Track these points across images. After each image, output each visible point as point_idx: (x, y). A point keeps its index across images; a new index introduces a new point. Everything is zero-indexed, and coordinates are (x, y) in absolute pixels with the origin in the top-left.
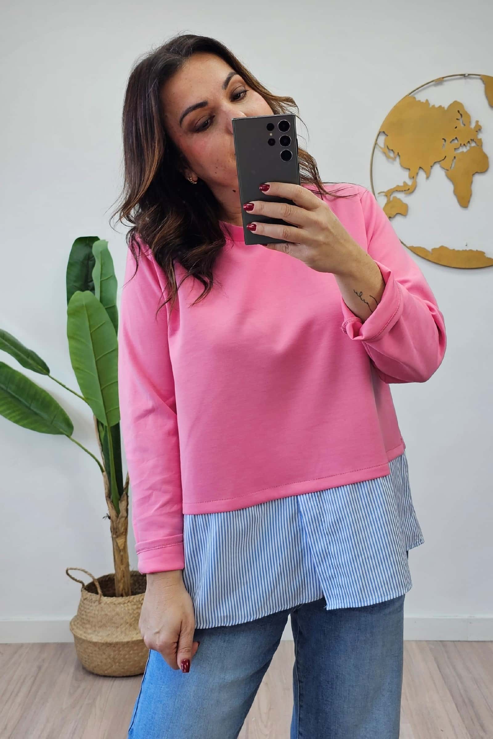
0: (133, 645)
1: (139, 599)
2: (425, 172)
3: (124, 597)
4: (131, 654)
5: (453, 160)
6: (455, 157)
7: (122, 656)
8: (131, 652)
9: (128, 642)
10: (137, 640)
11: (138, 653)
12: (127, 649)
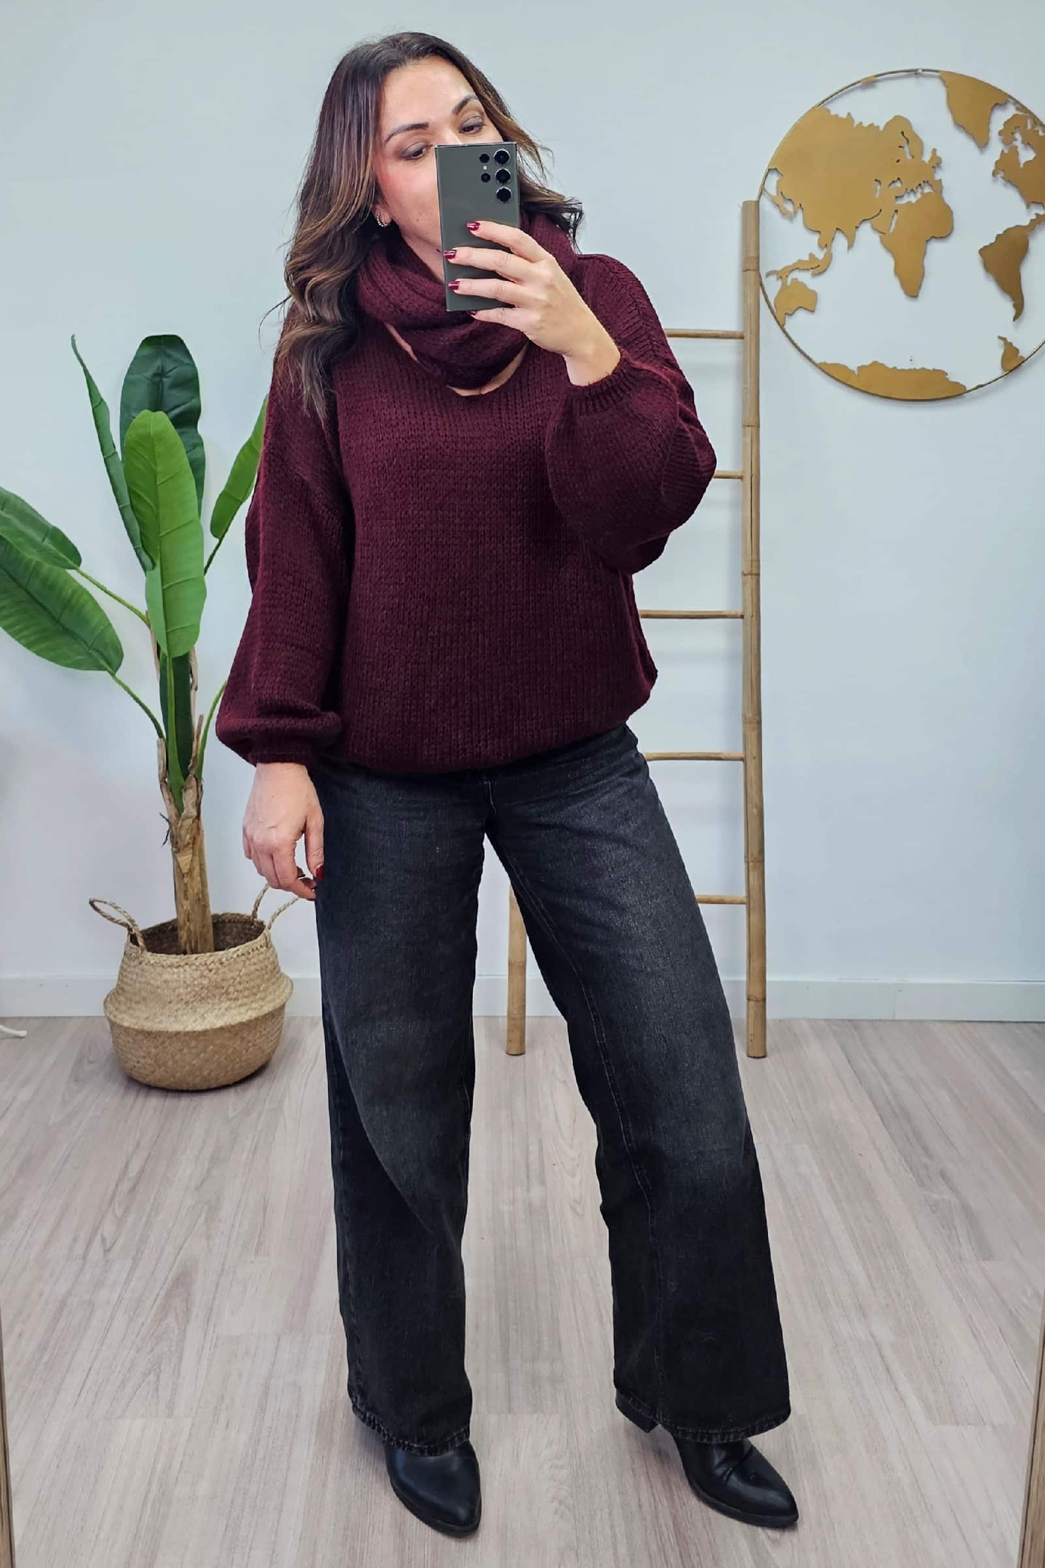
0: (187, 1038)
1: (206, 961)
2: (846, 236)
3: (179, 956)
4: (185, 1055)
5: (893, 217)
6: (896, 211)
7: (169, 1056)
8: (185, 1051)
9: (178, 1033)
10: (194, 1032)
11: (199, 1054)
12: (178, 1045)
